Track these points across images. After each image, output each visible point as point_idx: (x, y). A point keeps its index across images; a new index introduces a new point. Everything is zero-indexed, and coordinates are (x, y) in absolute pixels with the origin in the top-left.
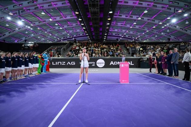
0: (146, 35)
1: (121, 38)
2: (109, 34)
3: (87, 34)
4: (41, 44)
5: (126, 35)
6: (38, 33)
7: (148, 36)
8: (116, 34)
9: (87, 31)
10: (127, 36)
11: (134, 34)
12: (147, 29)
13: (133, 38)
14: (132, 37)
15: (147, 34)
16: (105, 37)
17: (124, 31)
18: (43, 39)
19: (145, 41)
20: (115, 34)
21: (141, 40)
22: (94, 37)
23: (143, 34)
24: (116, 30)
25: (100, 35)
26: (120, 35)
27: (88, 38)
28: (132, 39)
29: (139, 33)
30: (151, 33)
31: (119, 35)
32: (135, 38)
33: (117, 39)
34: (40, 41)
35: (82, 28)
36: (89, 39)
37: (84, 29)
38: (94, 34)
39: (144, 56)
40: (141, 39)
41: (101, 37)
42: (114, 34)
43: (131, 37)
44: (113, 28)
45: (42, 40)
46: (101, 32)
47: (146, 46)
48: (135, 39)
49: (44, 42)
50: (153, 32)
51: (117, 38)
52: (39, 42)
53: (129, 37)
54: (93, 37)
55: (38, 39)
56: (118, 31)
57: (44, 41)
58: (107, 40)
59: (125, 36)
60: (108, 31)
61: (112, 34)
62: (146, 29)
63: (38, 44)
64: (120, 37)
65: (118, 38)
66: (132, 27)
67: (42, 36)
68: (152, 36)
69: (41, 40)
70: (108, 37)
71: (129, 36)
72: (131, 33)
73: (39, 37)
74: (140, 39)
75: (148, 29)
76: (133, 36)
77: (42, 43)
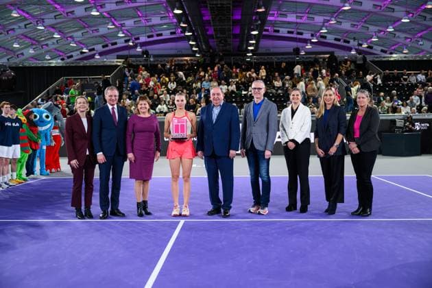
0: (398, 34)
1: (309, 47)
2: (267, 30)
3: (187, 34)
4: (25, 68)
5: (329, 36)
6: (13, 29)
7: (406, 38)
8: (292, 33)
9: (187, 22)
10: (330, 39)
11: (355, 33)
12: (403, 14)
13: (353, 43)
14: (348, 42)
15: (404, 32)
16: (254, 42)
17: (319, 19)
18: (31, 51)
19: (395, 57)
20: (289, 32)
21: (382, 51)
22: (213, 43)
23: (391, 29)
24: (291, 18)
25: (235, 36)
26: (307, 36)
27: (192, 46)
28: (350, 49)
29: (376, 29)
30: (417, 27)
31: (301, 34)
32: (361, 45)
33: (297, 51)
34: (22, 58)
35: (168, 12)
36: (194, 49)
37: (176, 15)
38: (211, 31)
39: (395, 110)
40: (380, 48)
41: (238, 44)
42: (283, 32)
43: (345, 41)
44: (279, 9)
45: (26, 56)
46: (236, 22)
47: (403, 74)
48: (360, 48)
49: (33, 63)
50: (425, 22)
51: (294, 44)
52: (15, 61)
53: (339, 40)
54: (207, 43)
55: (13, 51)
56: (299, 20)
57: (33, 57)
58: (260, 51)
59: (325, 37)
60: (264, 21)
61: (278, 31)
62: (399, 12)
63: (12, 68)
64: (306, 41)
65: (300, 45)
66: (350, 5)
67: (27, 41)
68: (421, 37)
69: (22, 54)
70: (265, 43)
71: (336, 39)
72: (346, 25)
73: (16, 46)
74: (377, 50)
75: (408, 13)
76: (354, 39)
77: (26, 64)
